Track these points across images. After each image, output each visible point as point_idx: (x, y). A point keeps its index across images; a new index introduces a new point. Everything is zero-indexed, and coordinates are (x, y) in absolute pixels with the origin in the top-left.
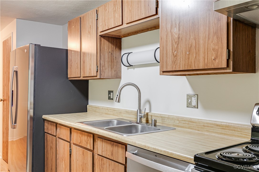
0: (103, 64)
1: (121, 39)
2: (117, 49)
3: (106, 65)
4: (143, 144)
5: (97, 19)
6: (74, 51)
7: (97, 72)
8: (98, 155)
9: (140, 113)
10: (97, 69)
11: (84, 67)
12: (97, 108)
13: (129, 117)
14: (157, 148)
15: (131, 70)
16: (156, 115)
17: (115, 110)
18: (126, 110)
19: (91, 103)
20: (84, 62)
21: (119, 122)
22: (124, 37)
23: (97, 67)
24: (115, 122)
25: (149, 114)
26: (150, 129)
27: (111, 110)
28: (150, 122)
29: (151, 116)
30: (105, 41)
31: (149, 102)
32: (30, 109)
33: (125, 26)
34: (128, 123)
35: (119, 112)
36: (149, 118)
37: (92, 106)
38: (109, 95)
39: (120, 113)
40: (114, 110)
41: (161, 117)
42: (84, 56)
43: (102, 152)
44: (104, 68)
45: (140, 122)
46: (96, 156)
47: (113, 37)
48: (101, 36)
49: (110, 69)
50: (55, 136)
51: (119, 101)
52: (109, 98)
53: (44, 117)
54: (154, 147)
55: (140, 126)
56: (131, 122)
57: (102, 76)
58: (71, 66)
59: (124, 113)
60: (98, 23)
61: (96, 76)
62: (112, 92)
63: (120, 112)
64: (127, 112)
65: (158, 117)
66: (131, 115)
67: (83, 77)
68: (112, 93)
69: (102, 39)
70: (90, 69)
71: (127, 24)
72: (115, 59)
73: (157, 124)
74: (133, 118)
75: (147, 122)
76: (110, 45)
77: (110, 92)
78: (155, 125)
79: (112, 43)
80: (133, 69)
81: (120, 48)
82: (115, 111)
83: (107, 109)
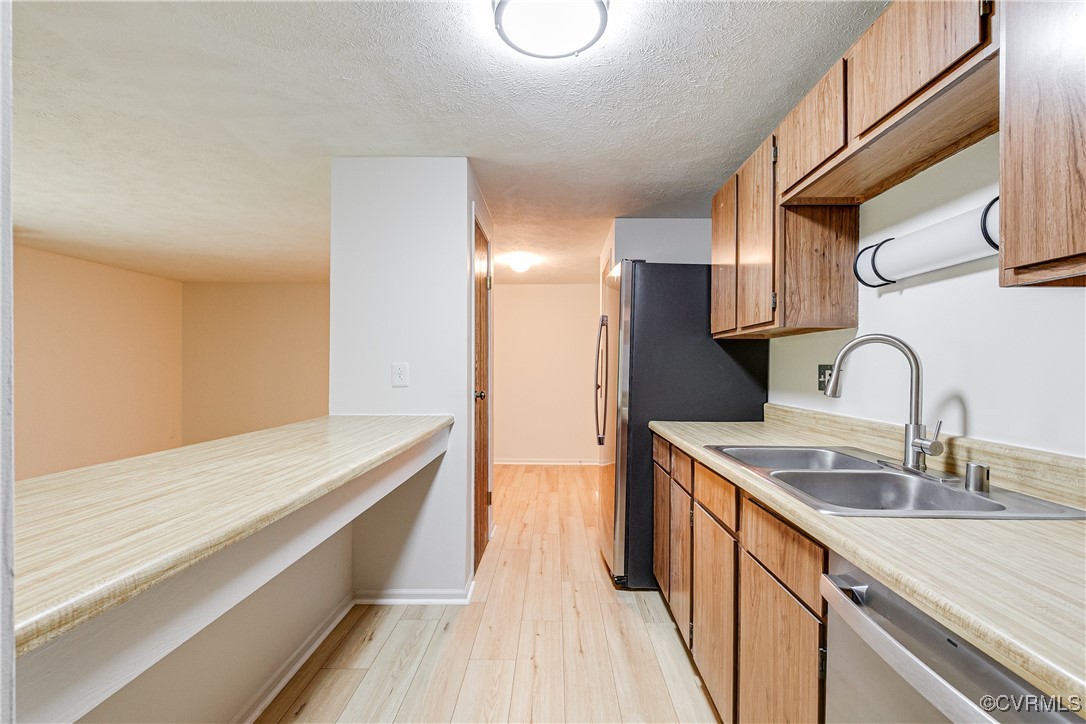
0: (794, 286)
1: (857, 207)
2: (842, 239)
3: (805, 290)
4: (889, 567)
5: (775, 163)
6: (722, 266)
7: (774, 309)
8: (748, 552)
9: (918, 435)
10: (775, 303)
11: (744, 302)
12: (786, 411)
13: (881, 447)
14: (956, 608)
15: (891, 297)
16: (988, 449)
17: (835, 422)
18: (872, 423)
19: (776, 400)
20: (743, 290)
21: (843, 459)
22: (867, 198)
23: (775, 296)
24: (830, 457)
25: (958, 442)
26: (956, 500)
27: (824, 419)
28: (962, 471)
29: (969, 451)
30: (801, 219)
31: (959, 400)
32: (623, 405)
33: (855, 144)
34: (870, 465)
35: (849, 427)
36: (961, 456)
37: (774, 408)
38: (820, 377)
39: (852, 430)
40: (833, 421)
41: (1017, 459)
42: (743, 273)
43: (757, 546)
44: (796, 299)
45: (918, 467)
46: (743, 555)
47: (829, 203)
48: (787, 206)
49: (816, 299)
50: (669, 474)
51: (835, 394)
52: (822, 386)
53: (654, 425)
54: (943, 601)
55: (913, 483)
56: (883, 463)
57: (788, 321)
58: (718, 303)
59: (864, 432)
60: (778, 169)
61: (772, 323)
62: (831, 368)
63: (852, 427)
64: (875, 430)
65: (998, 456)
66: (889, 441)
67: (744, 328)
68: (828, 372)
69: (792, 216)
70: (757, 305)
71: (863, 135)
72: (834, 268)
73: (993, 482)
74: (892, 450)
75: (951, 469)
76: (819, 229)
77: (823, 369)
78: (982, 487)
79: (823, 223)
80: (897, 294)
81: (854, 236)
82: (838, 426)
83: (815, 416)
